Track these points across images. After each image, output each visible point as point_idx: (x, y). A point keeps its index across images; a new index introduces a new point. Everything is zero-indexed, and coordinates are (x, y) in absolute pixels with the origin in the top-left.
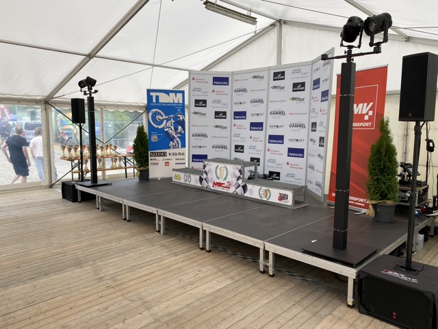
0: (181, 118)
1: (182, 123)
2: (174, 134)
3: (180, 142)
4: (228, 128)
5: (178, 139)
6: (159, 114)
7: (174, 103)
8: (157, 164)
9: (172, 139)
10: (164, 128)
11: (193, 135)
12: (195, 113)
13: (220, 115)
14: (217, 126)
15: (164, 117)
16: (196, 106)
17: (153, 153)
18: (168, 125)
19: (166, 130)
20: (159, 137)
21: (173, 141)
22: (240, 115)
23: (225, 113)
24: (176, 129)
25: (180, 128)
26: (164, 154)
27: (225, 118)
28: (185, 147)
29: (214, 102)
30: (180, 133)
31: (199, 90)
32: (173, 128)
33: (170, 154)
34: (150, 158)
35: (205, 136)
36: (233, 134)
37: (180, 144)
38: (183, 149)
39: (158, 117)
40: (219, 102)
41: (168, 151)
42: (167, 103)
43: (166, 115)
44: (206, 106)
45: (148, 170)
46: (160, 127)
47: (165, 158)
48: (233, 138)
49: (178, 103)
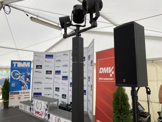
0: (29, 74)
1: (29, 77)
2: (24, 82)
3: (27, 86)
4: (53, 79)
5: (26, 85)
6: (17, 72)
7: (25, 67)
8: (14, 98)
9: (23, 85)
10: (19, 79)
11: (35, 83)
12: (36, 72)
13: (48, 72)
14: (47, 78)
15: (20, 74)
16: (36, 68)
17: (11, 93)
18: (21, 78)
19: (20, 80)
20: (16, 84)
21: (23, 86)
22: (58, 72)
23: (51, 72)
24: (26, 80)
25: (28, 79)
26: (18, 93)
27: (51, 74)
28: (30, 89)
29: (46, 66)
30: (27, 82)
31: (39, 60)
32: (24, 79)
33: (21, 93)
34: (10, 95)
35: (40, 83)
36: (55, 82)
37: (27, 88)
38: (29, 90)
39: (16, 74)
40: (48, 66)
41: (20, 91)
42: (21, 67)
43: (20, 73)
44: (42, 68)
45: (8, 102)
46: (17, 79)
47: (18, 95)
48: (55, 84)
49: (28, 67)
